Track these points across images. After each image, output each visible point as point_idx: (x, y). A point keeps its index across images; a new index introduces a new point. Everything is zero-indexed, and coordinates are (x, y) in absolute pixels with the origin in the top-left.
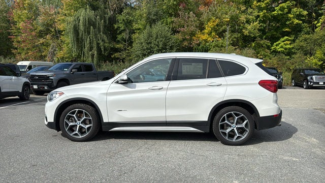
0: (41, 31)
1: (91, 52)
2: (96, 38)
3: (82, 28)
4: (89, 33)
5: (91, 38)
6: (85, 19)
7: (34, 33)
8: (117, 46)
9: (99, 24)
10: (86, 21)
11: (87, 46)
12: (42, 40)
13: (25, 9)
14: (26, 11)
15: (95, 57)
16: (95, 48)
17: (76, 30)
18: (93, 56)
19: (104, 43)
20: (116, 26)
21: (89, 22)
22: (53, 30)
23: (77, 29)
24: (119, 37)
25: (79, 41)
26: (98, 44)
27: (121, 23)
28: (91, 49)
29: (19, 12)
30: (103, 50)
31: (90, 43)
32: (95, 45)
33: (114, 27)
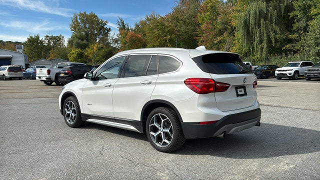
0: (220, 30)
1: (260, 46)
2: (266, 30)
3: (252, 21)
4: (259, 26)
5: (262, 31)
6: (256, 12)
7: (214, 32)
8: (291, 36)
9: (271, 15)
10: (256, 15)
11: (257, 39)
12: (219, 39)
13: (208, 11)
14: (209, 13)
15: (264, 50)
16: (265, 41)
17: (246, 24)
18: (262, 49)
19: (275, 34)
20: (291, 15)
21: (259, 14)
22: (229, 27)
23: (248, 23)
24: (295, 26)
25: (249, 35)
26: (269, 36)
27: (298, 10)
28: (261, 42)
29: (203, 15)
30: (273, 42)
31: (261, 36)
32: (265, 38)
33: (289, 16)
